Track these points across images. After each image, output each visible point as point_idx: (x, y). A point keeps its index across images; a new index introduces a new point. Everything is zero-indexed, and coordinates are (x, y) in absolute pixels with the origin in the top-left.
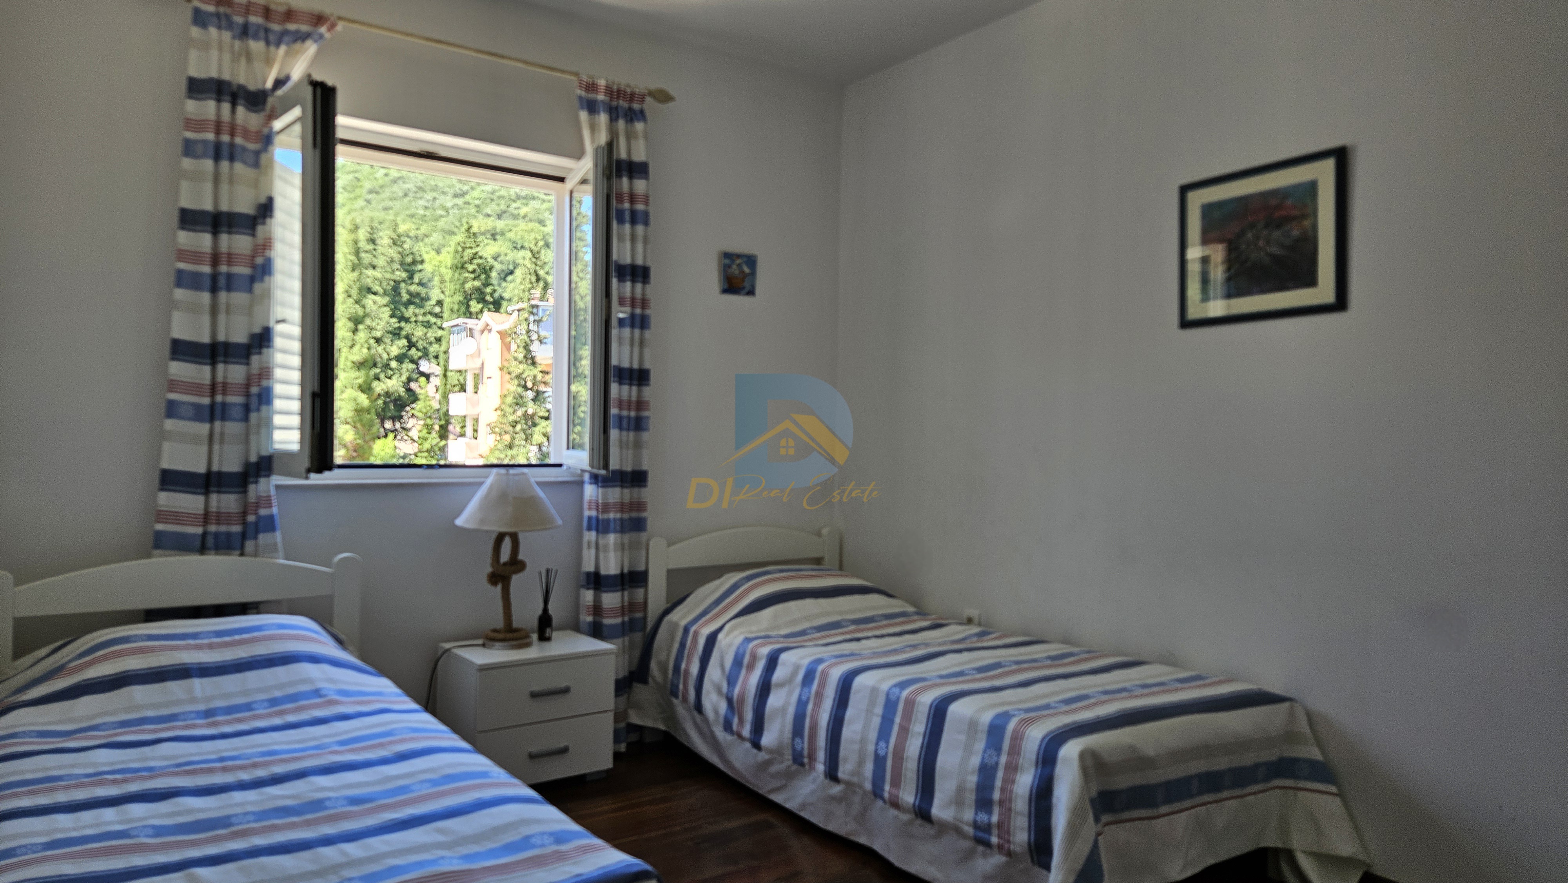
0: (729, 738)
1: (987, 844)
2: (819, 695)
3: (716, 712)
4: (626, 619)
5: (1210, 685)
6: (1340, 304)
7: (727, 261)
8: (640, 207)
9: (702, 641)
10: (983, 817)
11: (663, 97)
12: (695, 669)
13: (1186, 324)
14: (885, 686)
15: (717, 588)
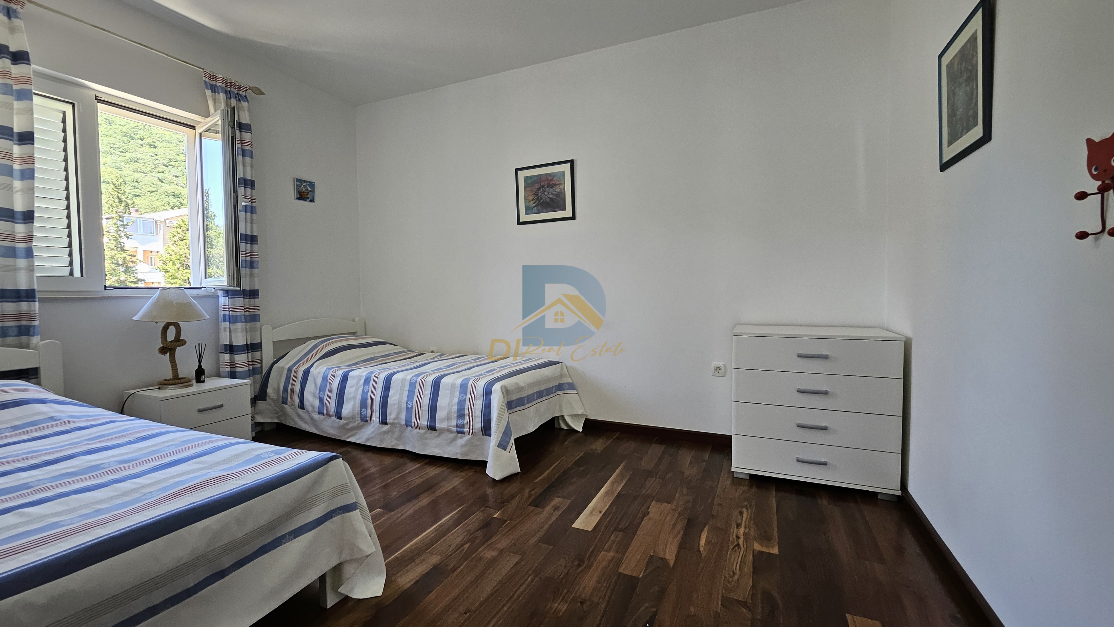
0: (322, 417)
1: (463, 433)
2: (374, 388)
3: (312, 406)
4: (251, 368)
5: (535, 361)
6: (573, 218)
7: (298, 183)
8: (247, 148)
9: (300, 374)
10: (460, 422)
11: (259, 92)
12: (297, 388)
13: (519, 223)
14: (409, 378)
15: (304, 348)
